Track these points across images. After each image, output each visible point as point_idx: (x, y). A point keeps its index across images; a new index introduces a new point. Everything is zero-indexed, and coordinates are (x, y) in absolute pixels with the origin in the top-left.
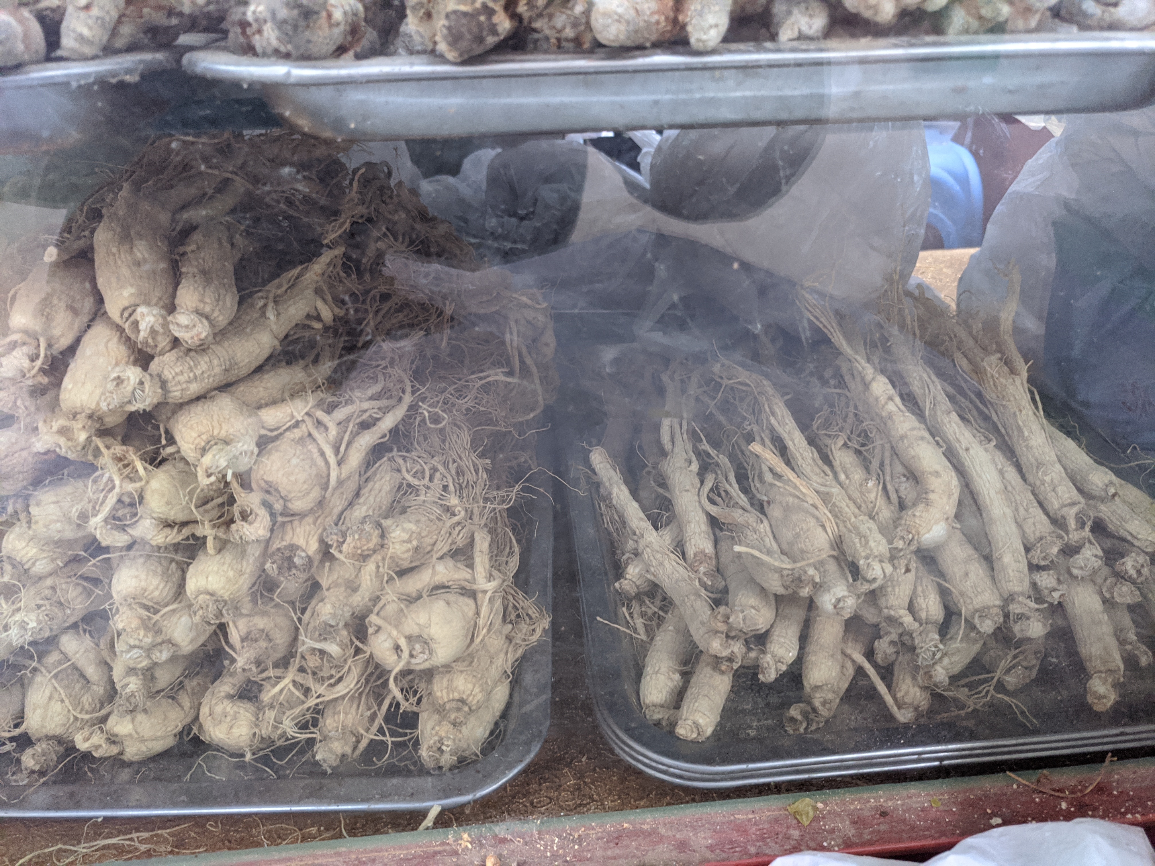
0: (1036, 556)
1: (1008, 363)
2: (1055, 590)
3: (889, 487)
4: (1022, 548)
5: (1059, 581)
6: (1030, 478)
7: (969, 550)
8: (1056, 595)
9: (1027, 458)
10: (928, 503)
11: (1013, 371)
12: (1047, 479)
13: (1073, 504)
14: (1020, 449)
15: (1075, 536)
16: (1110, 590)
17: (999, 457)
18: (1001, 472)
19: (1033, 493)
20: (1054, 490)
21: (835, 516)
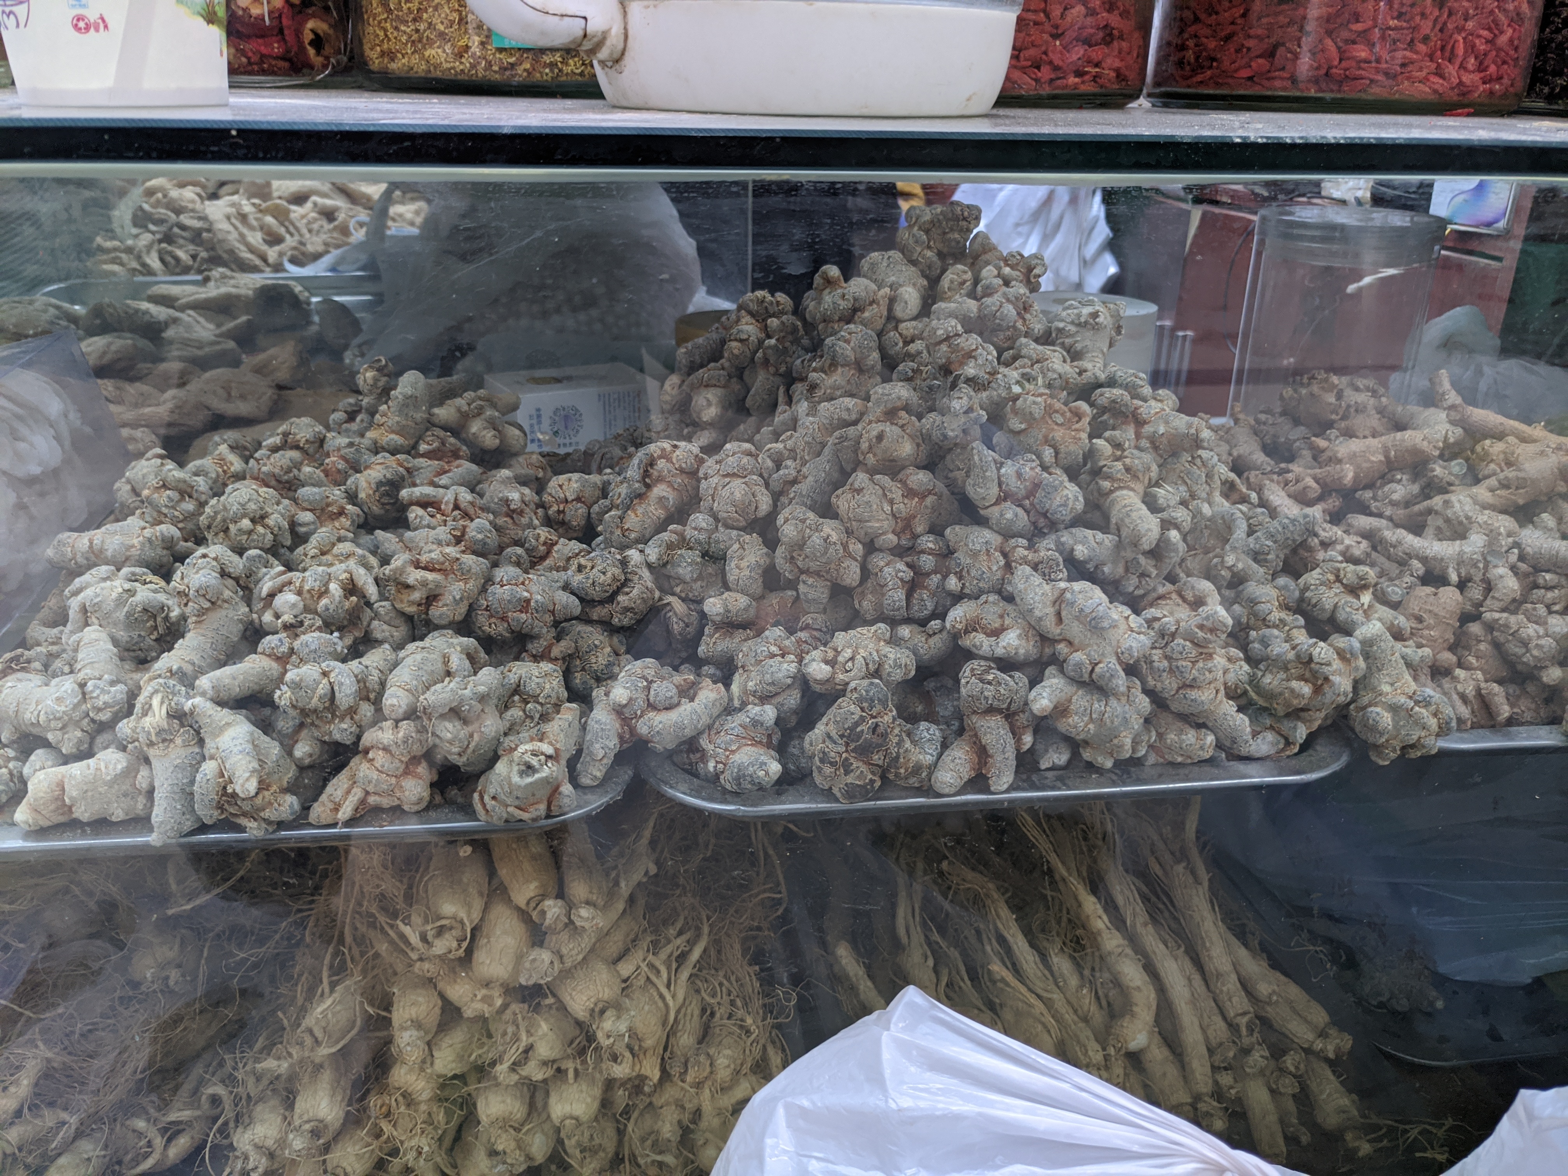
0: (1217, 1059)
1: (1193, 872)
2: (1232, 1087)
3: (1100, 993)
4: (1205, 1051)
5: (1236, 1081)
6: (1212, 987)
7: (1166, 1052)
8: (1233, 1092)
9: (1209, 967)
10: (1133, 1015)
11: (1197, 881)
12: (1225, 989)
13: (1244, 1014)
14: (1204, 959)
15: (1246, 1041)
16: (1276, 1082)
17: (1188, 965)
18: (1189, 979)
19: (1215, 1001)
20: (1230, 1000)
21: (1057, 1021)
